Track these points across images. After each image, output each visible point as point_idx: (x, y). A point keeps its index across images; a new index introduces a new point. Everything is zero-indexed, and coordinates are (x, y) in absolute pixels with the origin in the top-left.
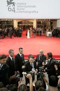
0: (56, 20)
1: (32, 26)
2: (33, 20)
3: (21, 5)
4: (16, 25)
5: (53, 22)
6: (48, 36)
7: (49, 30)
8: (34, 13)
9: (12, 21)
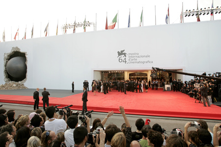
1: (146, 79)
2: (147, 71)
4: (127, 77)
6: (166, 89)
7: (167, 82)
9: (122, 73)
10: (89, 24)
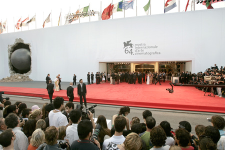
0: (184, 63)
2: (154, 62)
3: (139, 46)
4: (133, 69)
5: (181, 65)
6: (174, 82)
7: (175, 74)
8: (156, 55)
9: (129, 64)
10: (93, 13)
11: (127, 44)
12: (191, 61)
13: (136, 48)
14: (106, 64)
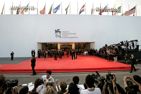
0: (89, 43)
1: (71, 48)
2: (72, 43)
3: (65, 33)
5: (87, 44)
6: (85, 54)
7: (86, 50)
9: (57, 44)
10: (33, 9)
11: (57, 31)
12: (94, 42)
13: (63, 34)
14: (41, 44)
